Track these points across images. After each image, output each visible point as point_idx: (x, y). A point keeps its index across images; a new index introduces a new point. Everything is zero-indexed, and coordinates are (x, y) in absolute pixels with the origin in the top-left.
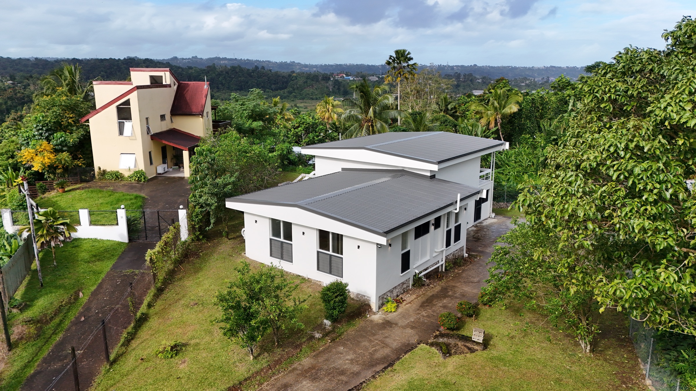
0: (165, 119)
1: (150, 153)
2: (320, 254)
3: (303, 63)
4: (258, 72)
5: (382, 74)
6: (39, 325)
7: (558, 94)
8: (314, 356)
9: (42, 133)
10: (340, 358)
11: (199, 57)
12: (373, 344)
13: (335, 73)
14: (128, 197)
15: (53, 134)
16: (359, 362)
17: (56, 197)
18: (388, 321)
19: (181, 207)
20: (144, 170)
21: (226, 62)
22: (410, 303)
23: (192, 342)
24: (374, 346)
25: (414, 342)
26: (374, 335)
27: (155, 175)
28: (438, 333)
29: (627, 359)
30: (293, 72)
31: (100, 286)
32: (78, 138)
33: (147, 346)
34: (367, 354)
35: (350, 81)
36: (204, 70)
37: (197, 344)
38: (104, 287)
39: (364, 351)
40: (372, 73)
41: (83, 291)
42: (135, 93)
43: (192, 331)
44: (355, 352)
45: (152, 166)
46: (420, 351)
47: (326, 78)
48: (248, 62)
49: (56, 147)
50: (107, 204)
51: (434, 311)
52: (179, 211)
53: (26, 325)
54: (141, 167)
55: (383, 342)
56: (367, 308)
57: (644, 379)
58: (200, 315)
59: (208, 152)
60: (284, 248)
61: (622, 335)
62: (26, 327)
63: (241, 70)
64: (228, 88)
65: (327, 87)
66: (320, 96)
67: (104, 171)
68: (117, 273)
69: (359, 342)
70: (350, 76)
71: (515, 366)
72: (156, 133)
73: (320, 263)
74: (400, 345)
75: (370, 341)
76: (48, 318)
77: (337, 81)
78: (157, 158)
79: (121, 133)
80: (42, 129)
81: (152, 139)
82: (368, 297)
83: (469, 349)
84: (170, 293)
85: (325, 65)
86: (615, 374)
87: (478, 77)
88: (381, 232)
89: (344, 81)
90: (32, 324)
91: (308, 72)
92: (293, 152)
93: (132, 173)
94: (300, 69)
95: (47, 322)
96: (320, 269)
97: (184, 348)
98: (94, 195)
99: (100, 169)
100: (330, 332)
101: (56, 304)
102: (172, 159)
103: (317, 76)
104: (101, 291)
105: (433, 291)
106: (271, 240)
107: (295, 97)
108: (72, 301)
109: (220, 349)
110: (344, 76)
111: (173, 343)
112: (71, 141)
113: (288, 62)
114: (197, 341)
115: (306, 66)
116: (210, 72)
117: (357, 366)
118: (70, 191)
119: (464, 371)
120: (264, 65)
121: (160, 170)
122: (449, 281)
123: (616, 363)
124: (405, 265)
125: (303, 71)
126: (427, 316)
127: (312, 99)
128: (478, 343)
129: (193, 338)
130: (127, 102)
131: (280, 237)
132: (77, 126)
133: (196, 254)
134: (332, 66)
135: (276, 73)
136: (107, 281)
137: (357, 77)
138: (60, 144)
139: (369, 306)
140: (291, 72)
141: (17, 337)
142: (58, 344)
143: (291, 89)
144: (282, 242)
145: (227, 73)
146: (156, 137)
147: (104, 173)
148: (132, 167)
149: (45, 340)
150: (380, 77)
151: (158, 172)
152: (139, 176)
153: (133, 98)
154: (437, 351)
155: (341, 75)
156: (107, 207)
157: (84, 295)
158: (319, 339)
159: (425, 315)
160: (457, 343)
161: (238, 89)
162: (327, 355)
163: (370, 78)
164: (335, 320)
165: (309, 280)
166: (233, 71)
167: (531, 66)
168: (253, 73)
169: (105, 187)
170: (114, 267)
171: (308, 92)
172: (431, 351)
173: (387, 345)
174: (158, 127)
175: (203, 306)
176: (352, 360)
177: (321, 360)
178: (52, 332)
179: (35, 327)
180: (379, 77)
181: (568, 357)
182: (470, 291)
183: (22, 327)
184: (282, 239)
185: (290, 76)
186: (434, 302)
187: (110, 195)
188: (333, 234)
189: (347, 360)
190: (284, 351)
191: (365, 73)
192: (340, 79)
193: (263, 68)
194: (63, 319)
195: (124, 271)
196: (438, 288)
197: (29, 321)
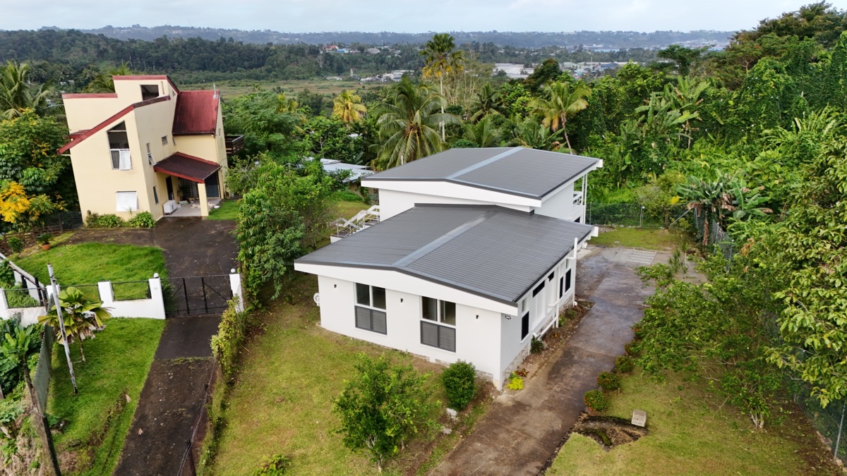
0: (167, 142)
1: (154, 188)
2: (424, 325)
3: (281, 31)
4: (226, 45)
5: (384, 45)
6: (90, 448)
7: (627, 84)
8: (450, 458)
9: (7, 171)
10: (481, 458)
11: (142, 25)
12: (512, 435)
13: (325, 45)
14: (142, 252)
15: (21, 171)
16: (506, 461)
17: (41, 256)
18: (519, 402)
19: (233, 270)
20: (149, 211)
21: (180, 32)
22: (535, 375)
23: (297, 453)
24: (515, 438)
25: (558, 428)
26: (509, 422)
27: (162, 216)
28: (585, 415)
29: (802, 431)
30: (271, 44)
31: (148, 384)
32: (56, 175)
33: (240, 463)
34: (511, 449)
35: (345, 54)
36: (153, 44)
37: (304, 456)
38: (154, 384)
39: (505, 445)
40: (371, 43)
41: (129, 392)
42: (132, 113)
43: (292, 437)
44: (496, 449)
45: (158, 205)
46: (574, 442)
47: (314, 51)
48: (210, 31)
49: (28, 188)
50: (115, 263)
51: (566, 384)
52: (231, 276)
53: (75, 450)
54: (146, 207)
55: (523, 432)
56: (489, 386)
57: (832, 458)
58: (293, 414)
59: (261, 199)
60: (374, 317)
61: (785, 400)
62: (75, 453)
63: (203, 43)
64: (187, 67)
65: (316, 63)
66: (307, 74)
67: (95, 215)
68: (164, 363)
69: (495, 434)
70: (344, 47)
71: (690, 454)
72: (159, 162)
73: (425, 335)
74: (544, 433)
75: (508, 431)
76: (99, 436)
77: (328, 55)
78: (163, 193)
79: (116, 164)
80: (6, 166)
81: (155, 171)
82: (490, 374)
83: (630, 435)
84: (243, 386)
85: (310, 34)
86: (797, 453)
87: (499, 46)
88: (511, 300)
89: (337, 54)
90: (82, 448)
91: (290, 44)
92: (325, 171)
93: (134, 216)
94: (277, 39)
95: (99, 443)
96: (424, 341)
97: (290, 463)
98: (91, 251)
99: (89, 213)
100: (458, 425)
101: (104, 417)
102: (178, 192)
103: (302, 49)
104: (152, 390)
105: (557, 356)
106: (356, 307)
107: (276, 76)
108: (121, 409)
109: (336, 460)
110: (337, 48)
111: (275, 458)
112: (48, 179)
113: (262, 30)
114: (302, 451)
115: (286, 35)
116: (161, 47)
117: (504, 467)
118: (56, 246)
119: (637, 467)
120: (231, 35)
121: (168, 209)
122: (568, 341)
123: (793, 438)
124: (525, 331)
125: (283, 42)
126: (561, 391)
127: (298, 79)
128: (639, 428)
129: (295, 447)
130: (122, 126)
131: (368, 303)
132: (53, 159)
133: (259, 331)
134: (319, 34)
135: (249, 46)
136: (155, 376)
137: (353, 49)
138: (33, 184)
139: (491, 384)
140: (268, 44)
141: (67, 468)
142: (120, 469)
143: (270, 67)
144: (371, 311)
145: (184, 47)
146: (160, 167)
147: (94, 218)
148: (134, 208)
149: (101, 467)
150: (382, 48)
151: (166, 212)
152: (144, 218)
153: (129, 119)
154: (595, 441)
155: (333, 47)
156: (117, 268)
157: (132, 398)
158: (449, 435)
159: (558, 390)
160: (614, 428)
161: (200, 69)
162: (464, 455)
163: (370, 50)
164: (459, 407)
165: (410, 356)
166: (192, 44)
167: (560, 32)
168: (219, 46)
169: (102, 237)
170: (159, 354)
171: (292, 70)
172: (587, 441)
173: (528, 436)
174: (162, 153)
175: (292, 401)
176: (496, 459)
177: (459, 462)
178: (107, 454)
179: (86, 451)
180: (380, 49)
181: (742, 436)
182: (597, 352)
183: (70, 453)
184: (371, 307)
185: (267, 49)
186: (563, 371)
187: (115, 251)
188: (442, 302)
189: (490, 459)
190: (414, 455)
191: (362, 43)
192: (332, 53)
193: (231, 39)
194: (116, 434)
195: (172, 360)
196: (559, 353)
197: (78, 445)
